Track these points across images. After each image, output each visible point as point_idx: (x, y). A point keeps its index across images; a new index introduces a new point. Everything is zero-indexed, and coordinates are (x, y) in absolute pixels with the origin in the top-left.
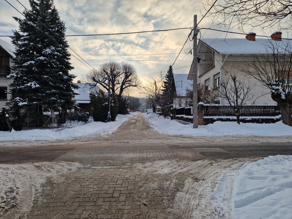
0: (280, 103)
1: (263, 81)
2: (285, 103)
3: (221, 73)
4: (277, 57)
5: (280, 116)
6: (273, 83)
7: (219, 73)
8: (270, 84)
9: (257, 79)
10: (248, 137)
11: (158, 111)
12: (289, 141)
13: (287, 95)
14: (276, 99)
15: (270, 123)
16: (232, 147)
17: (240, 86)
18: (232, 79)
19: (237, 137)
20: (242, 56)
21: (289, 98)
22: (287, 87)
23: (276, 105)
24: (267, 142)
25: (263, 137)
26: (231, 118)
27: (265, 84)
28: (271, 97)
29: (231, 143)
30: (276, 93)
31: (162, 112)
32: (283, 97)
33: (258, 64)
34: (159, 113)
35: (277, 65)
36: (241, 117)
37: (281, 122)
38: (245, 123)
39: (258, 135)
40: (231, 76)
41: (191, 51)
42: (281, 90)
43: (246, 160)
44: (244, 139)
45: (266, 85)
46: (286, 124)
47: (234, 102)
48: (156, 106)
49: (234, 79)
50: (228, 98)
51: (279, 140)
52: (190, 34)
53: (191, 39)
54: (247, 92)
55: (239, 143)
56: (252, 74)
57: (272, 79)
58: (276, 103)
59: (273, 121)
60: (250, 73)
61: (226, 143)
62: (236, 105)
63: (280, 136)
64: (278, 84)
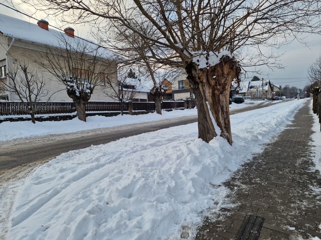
0: (75, 100)
1: (58, 76)
2: (80, 99)
3: (8, 60)
4: (70, 53)
5: (76, 112)
6: (68, 80)
7: (5, 59)
8: (65, 80)
9: (51, 73)
10: (43, 138)
12: (83, 136)
13: (81, 92)
14: (71, 96)
15: (67, 120)
16: (23, 151)
17: (32, 79)
18: (22, 69)
19: (31, 138)
20: (33, 43)
21: (82, 95)
22: (81, 85)
23: (72, 102)
24: (63, 139)
25: (60, 135)
26: (24, 116)
27: (60, 80)
28: (67, 93)
29: (23, 146)
30: (71, 90)
32: (78, 94)
33: (51, 57)
35: (71, 61)
36: (36, 116)
37: (77, 118)
38: (41, 121)
39: (55, 133)
40: (21, 66)
42: (75, 87)
43: (37, 164)
44: (39, 139)
45: (62, 81)
46: (81, 120)
47: (27, 98)
49: (25, 70)
50: (18, 93)
51: (74, 135)
54: (41, 86)
55: (33, 145)
56: (46, 67)
57: (67, 75)
58: (72, 99)
59: (70, 118)
60: (43, 65)
61: (15, 148)
62: (29, 101)
63: (75, 132)
64: (73, 80)
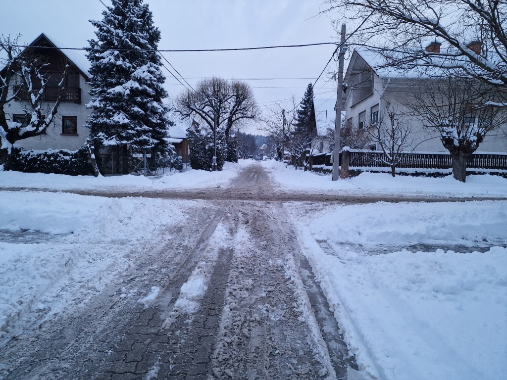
2: (458, 151)
3: (381, 105)
7: (378, 104)
11: (287, 158)
13: (462, 140)
14: (448, 146)
17: (398, 126)
18: (389, 116)
21: (463, 145)
28: (442, 142)
30: (447, 137)
31: (292, 160)
32: (456, 143)
34: (287, 161)
37: (451, 177)
41: (335, 76)
47: (390, 148)
48: (283, 150)
49: (392, 117)
50: (381, 142)
52: (335, 52)
53: (336, 59)
54: (405, 135)
58: (448, 150)
